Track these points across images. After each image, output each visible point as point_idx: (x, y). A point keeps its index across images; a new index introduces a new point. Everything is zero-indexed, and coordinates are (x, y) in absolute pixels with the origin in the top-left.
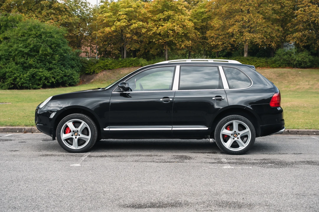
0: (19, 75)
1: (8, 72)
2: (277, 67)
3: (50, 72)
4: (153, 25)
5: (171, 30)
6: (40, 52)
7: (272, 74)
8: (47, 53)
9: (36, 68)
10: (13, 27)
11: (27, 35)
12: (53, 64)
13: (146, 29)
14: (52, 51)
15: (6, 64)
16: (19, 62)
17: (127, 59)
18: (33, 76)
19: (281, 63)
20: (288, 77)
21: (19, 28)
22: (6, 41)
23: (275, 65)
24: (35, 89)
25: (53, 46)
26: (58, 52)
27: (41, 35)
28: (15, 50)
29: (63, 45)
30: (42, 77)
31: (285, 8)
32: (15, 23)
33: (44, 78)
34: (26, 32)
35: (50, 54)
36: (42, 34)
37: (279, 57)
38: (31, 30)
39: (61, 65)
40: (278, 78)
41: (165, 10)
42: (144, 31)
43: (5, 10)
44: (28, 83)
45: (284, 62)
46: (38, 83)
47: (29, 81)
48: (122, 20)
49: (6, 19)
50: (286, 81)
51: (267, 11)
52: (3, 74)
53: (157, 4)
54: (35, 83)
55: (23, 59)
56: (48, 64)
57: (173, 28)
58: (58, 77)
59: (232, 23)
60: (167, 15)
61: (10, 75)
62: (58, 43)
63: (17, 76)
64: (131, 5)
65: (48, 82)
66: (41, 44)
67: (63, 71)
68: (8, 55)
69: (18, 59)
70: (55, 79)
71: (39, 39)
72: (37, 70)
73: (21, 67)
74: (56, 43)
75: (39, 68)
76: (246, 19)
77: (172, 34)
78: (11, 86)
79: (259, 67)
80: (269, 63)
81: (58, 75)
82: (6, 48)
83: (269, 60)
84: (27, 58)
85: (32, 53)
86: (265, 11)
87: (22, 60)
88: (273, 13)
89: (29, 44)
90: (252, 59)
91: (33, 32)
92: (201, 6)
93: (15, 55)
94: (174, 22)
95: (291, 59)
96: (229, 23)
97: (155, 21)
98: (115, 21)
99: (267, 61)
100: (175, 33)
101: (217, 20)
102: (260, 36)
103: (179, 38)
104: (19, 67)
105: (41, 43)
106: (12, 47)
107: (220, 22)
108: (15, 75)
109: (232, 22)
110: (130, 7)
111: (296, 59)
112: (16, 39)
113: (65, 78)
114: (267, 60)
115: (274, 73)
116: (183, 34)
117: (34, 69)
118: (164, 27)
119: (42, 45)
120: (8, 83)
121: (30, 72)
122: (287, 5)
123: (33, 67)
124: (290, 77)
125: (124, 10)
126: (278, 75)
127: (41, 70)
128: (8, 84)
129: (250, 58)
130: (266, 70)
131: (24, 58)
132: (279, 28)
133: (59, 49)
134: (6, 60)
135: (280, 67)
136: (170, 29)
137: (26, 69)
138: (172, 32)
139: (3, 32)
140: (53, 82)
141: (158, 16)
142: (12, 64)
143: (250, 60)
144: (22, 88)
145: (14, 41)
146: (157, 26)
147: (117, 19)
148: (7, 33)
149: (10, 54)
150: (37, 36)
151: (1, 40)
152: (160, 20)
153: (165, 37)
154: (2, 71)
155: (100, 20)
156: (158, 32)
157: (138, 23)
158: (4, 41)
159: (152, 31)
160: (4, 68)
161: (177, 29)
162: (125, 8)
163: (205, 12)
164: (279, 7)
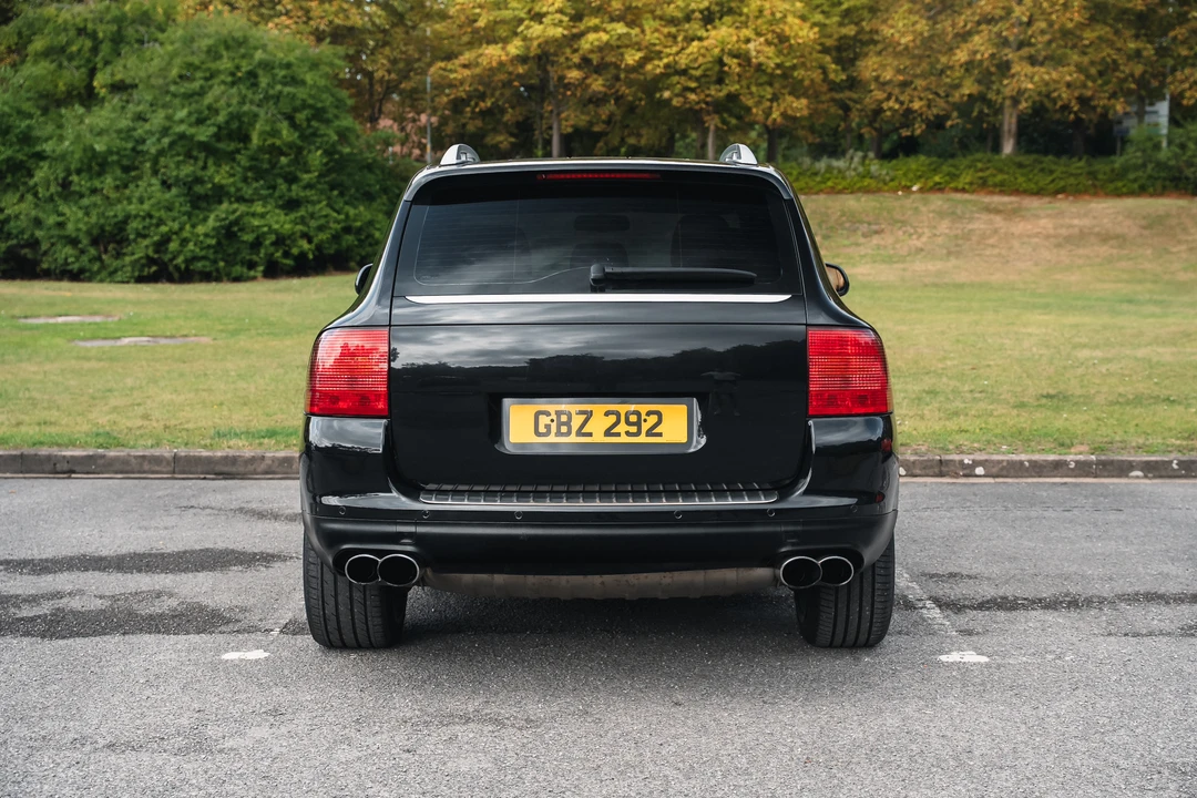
0: (176, 226)
1: (136, 216)
2: (1132, 194)
3: (293, 216)
4: (662, 37)
5: (734, 56)
6: (255, 140)
7: (1120, 218)
8: (278, 142)
9: (241, 199)
10: (146, 45)
11: (202, 75)
12: (302, 184)
13: (639, 50)
14: (299, 137)
15: (126, 186)
16: (177, 177)
18: (229, 232)
19: (1145, 176)
20: (1185, 230)
21: (170, 48)
22: (121, 100)
23: (1124, 186)
24: (237, 279)
25: (301, 117)
26: (319, 140)
27: (252, 75)
28: (161, 132)
29: (335, 111)
30: (264, 234)
32: (153, 29)
33: (273, 237)
34: (197, 62)
35: (291, 148)
36: (260, 72)
37: (1139, 154)
38: (218, 57)
39: (332, 189)
40: (1146, 232)
42: (632, 57)
44: (212, 257)
45: (1158, 172)
46: (248, 257)
47: (215, 252)
48: (550, 17)
49: (117, 13)
50: (1183, 247)
52: (116, 224)
54: (239, 258)
55: (192, 168)
56: (283, 187)
57: (743, 46)
58: (323, 236)
59: (965, 26)
61: (144, 228)
62: (319, 105)
63: (170, 231)
65: (286, 254)
66: (255, 109)
67: (338, 213)
68: (133, 149)
69: (172, 166)
70: (310, 242)
71: (248, 88)
72: (242, 208)
73: (184, 195)
74: (311, 106)
75: (250, 201)
76: (1023, 14)
77: (737, 70)
78: (146, 269)
79: (1064, 192)
80: (1100, 176)
81: (321, 228)
82: (124, 123)
83: (1102, 166)
84: (205, 163)
85: (222, 146)
87: (187, 170)
89: (213, 110)
90: (1035, 161)
91: (225, 64)
93: (161, 153)
94: (745, 25)
95: (1186, 161)
96: (954, 25)
97: (672, 21)
98: (521, 21)
99: (1091, 169)
100: (750, 67)
101: (904, 18)
102: (1075, 75)
103: (761, 85)
104: (177, 196)
105: (258, 106)
106: (146, 120)
107: (918, 27)
108: (164, 229)
109: (966, 22)
112: (160, 87)
113: (349, 239)
114: (1090, 165)
115: (1129, 215)
116: (778, 72)
117: (231, 203)
118: (705, 43)
119: (262, 112)
120: (136, 256)
121: (217, 216)
123: (228, 194)
126: (1144, 222)
127: (258, 208)
128: (137, 261)
129: (1026, 159)
130: (1093, 205)
131: (195, 164)
132: (1142, 45)
133: (323, 129)
134: (126, 169)
135: (1142, 191)
136: (730, 49)
137: (204, 205)
138: (740, 65)
139: (107, 63)
140: (303, 255)
141: (680, 1)
142: (150, 185)
143: (1029, 165)
144: (186, 276)
145: (155, 98)
146: (680, 39)
147: (530, 11)
148: (125, 67)
149: (140, 148)
150: (240, 78)
151: (98, 94)
152: (688, 18)
153: (709, 83)
154: (112, 214)
155: (463, 18)
156: (683, 61)
157: (609, 27)
158: (113, 99)
159: (661, 59)
160: (119, 201)
161: (758, 52)
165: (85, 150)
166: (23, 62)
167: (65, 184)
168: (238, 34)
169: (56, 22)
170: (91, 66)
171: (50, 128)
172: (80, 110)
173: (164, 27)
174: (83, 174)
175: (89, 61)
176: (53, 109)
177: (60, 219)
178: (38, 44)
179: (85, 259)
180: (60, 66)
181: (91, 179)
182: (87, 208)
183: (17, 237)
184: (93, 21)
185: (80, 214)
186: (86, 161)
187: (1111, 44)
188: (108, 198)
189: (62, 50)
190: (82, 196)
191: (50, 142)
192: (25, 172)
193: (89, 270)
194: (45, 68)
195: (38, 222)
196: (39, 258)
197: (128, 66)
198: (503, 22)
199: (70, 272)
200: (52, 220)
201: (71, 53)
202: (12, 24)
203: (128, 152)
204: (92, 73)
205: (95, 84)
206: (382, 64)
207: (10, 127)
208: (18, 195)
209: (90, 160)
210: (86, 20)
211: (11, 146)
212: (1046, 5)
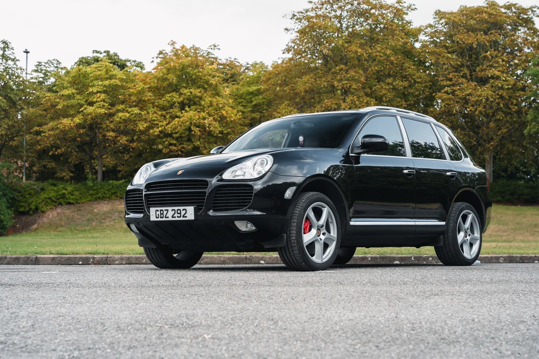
4: (158, 117)
5: (197, 126)
13: (146, 122)
17: (104, 183)
31: (416, 85)
41: (183, 87)
42: (142, 126)
48: (98, 103)
51: (383, 92)
53: (168, 74)
57: (202, 121)
60: (189, 95)
64: (113, 75)
77: (199, 133)
92: (248, 80)
94: (203, 110)
97: (163, 108)
98: (82, 106)
100: (205, 132)
101: (285, 108)
103: (211, 143)
107: (293, 112)
110: (112, 77)
116: (220, 135)
118: (181, 119)
122: (419, 80)
125: (99, 83)
136: (194, 123)
138: (200, 131)
141: (168, 97)
146: (167, 117)
147: (86, 101)
152: (172, 106)
153: (184, 141)
155: (49, 104)
156: (169, 129)
157: (130, 110)
159: (158, 128)
161: (210, 124)
162: (102, 81)
163: (258, 93)
164: (406, 84)
198: (72, 106)
206: (4, 127)
212: (357, 102)
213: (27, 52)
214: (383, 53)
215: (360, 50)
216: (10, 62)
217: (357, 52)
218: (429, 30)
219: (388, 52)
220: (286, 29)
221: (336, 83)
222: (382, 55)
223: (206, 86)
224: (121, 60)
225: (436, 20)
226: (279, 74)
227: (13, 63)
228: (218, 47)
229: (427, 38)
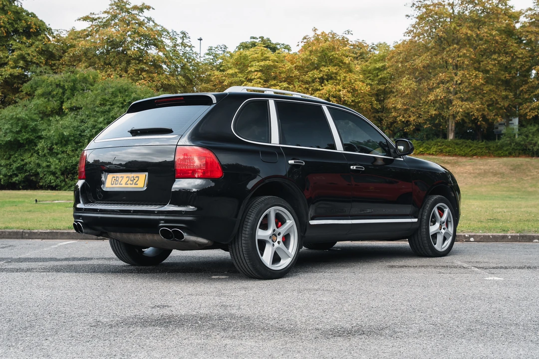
2: (505, 156)
4: (302, 89)
5: (334, 97)
7: (501, 166)
10: (85, 91)
11: (109, 103)
15: (77, 150)
19: (511, 148)
20: (530, 171)
21: (95, 92)
22: (74, 114)
23: (502, 153)
28: (91, 127)
31: (518, 60)
32: (88, 85)
34: (107, 98)
37: (508, 139)
38: (116, 96)
40: (513, 172)
41: (323, 65)
43: (67, 65)
45: (516, 147)
48: (255, 80)
49: (74, 78)
50: (529, 178)
51: (490, 66)
52: (72, 166)
53: (310, 55)
57: (338, 93)
59: (433, 85)
60: (327, 72)
64: (267, 57)
68: (80, 135)
79: (476, 155)
80: (492, 149)
82: (76, 124)
83: (491, 144)
86: (488, 66)
88: (499, 69)
90: (463, 142)
91: (119, 99)
92: (375, 58)
94: (338, 84)
95: (528, 142)
96: (428, 85)
97: (307, 83)
99: (487, 146)
101: (406, 82)
102: (480, 106)
106: (85, 122)
107: (412, 86)
109: (433, 83)
110: (266, 59)
111: (536, 143)
112: (92, 109)
114: (487, 144)
115: (505, 164)
116: (353, 104)
118: (321, 92)
122: (521, 56)
124: (533, 171)
125: (256, 64)
126: (512, 168)
129: (459, 141)
130: (489, 161)
132: (508, 93)
134: (77, 143)
135: (510, 155)
139: (68, 99)
141: (310, 74)
143: (461, 144)
145: (90, 113)
146: (310, 90)
147: (246, 78)
148: (77, 100)
149: (82, 134)
150: (126, 105)
151: (65, 112)
152: (313, 81)
154: (71, 161)
155: (217, 81)
157: (280, 84)
158: (71, 114)
160: (74, 156)
161: (344, 95)
162: (258, 62)
163: (384, 68)
164: (509, 59)
165: (59, 135)
166: (33, 98)
167: (51, 149)
168: (125, 87)
169: (47, 82)
170: (62, 100)
171: (45, 126)
172: (58, 118)
173: (93, 84)
174: (58, 145)
175: (61, 98)
176: (45, 118)
177: (49, 164)
178: (39, 91)
179: (58, 180)
180: (49, 100)
181: (61, 147)
182: (59, 159)
183: (29, 171)
184: (63, 81)
185: (57, 161)
186: (60, 139)
187: (495, 93)
188: (69, 155)
189: (50, 93)
190: (57, 154)
191: (45, 132)
192: (33, 144)
193: (60, 186)
194: (43, 101)
195: (39, 165)
196: (38, 180)
197: (78, 100)
199: (52, 186)
200: (45, 164)
201: (53, 95)
202: (28, 83)
203: (78, 136)
204: (62, 103)
205: (63, 107)
207: (28, 125)
208: (30, 154)
209: (62, 139)
210: (60, 81)
211: (28, 133)
212: (467, 76)
213: (200, 40)
214: (489, 34)
215: (469, 32)
216: (187, 48)
217: (467, 33)
218: (529, 13)
219: (494, 33)
220: (407, 16)
221: (450, 61)
222: (488, 35)
223: (341, 64)
224: (273, 44)
225: (536, 4)
226: (401, 53)
227: (190, 49)
228: (351, 33)
229: (527, 20)
